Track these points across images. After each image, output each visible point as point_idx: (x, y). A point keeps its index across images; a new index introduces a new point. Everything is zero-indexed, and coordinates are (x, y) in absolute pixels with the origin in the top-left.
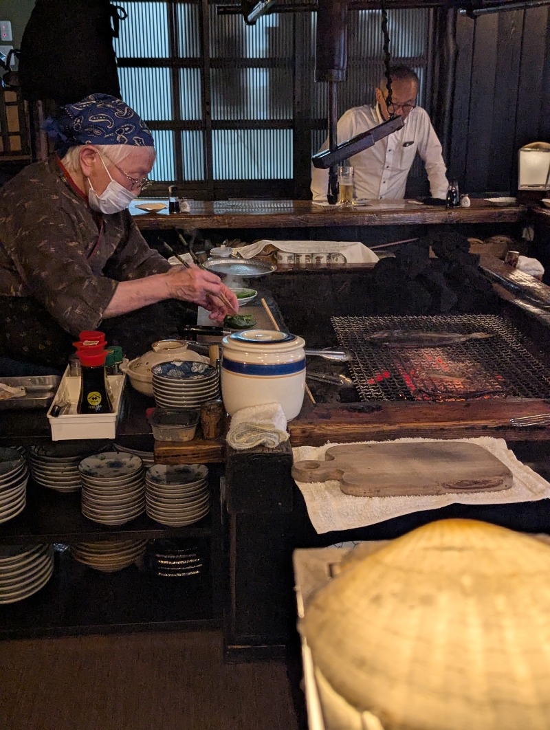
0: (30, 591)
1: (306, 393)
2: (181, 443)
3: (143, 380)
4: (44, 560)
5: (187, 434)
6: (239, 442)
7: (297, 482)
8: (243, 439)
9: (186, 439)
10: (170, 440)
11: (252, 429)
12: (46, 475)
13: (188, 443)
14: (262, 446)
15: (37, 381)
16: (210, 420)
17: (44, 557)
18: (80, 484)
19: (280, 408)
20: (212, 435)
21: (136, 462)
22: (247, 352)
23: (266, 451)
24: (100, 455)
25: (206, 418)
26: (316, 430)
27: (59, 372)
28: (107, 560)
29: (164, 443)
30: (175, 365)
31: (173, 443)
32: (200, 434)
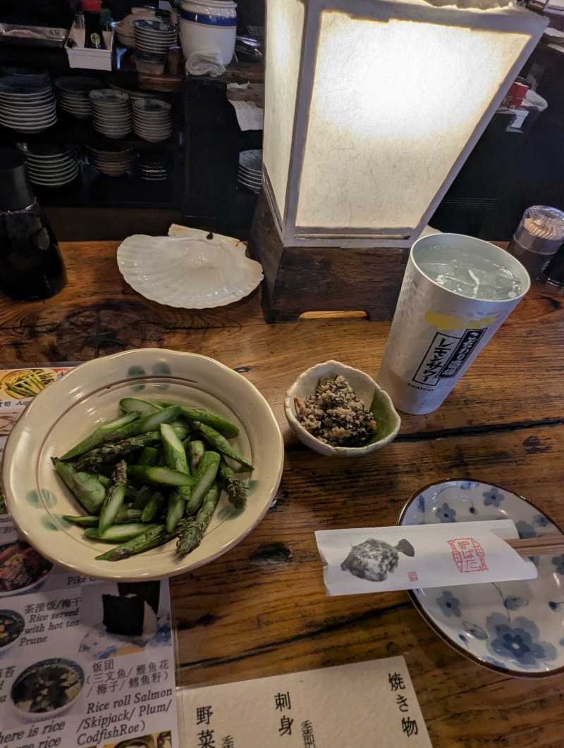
0: (69, 178)
1: (233, 57)
2: (154, 75)
3: (127, 35)
4: (71, 163)
5: (159, 70)
6: (194, 69)
7: (230, 100)
8: (197, 67)
9: (158, 73)
10: (148, 72)
11: (202, 60)
12: (68, 103)
13: (159, 76)
14: (208, 75)
15: (54, 32)
16: (174, 60)
17: (72, 160)
18: (90, 112)
19: (219, 52)
20: (175, 73)
21: (125, 96)
22: (199, 4)
23: (211, 79)
24: (102, 90)
25: (170, 58)
26: (241, 75)
27: (68, 27)
28: (112, 166)
29: (144, 74)
30: (147, 23)
31: (149, 75)
32: (167, 72)
